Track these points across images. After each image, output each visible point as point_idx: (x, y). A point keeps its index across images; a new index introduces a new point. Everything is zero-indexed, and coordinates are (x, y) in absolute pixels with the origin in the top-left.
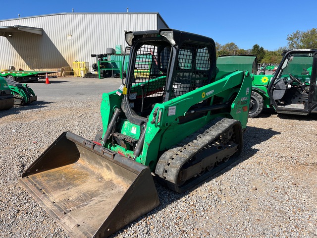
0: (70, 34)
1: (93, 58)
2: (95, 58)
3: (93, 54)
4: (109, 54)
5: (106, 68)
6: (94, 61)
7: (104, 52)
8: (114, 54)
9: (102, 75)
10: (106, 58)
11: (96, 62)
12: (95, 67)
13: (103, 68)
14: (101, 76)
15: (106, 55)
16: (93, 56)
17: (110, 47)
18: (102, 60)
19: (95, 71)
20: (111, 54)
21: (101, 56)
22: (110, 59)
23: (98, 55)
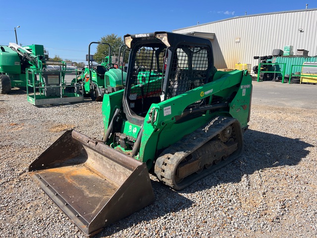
0: (238, 37)
1: (255, 60)
2: (257, 60)
3: (255, 56)
4: (275, 56)
5: (268, 71)
6: (256, 63)
7: (270, 54)
8: (280, 56)
9: (262, 78)
10: (271, 60)
11: (257, 65)
12: (256, 70)
13: (265, 71)
14: (260, 79)
15: (271, 57)
16: (256, 58)
17: (278, 48)
18: (265, 62)
19: (255, 73)
20: (277, 56)
21: (265, 58)
22: (274, 61)
23: (261, 57)
